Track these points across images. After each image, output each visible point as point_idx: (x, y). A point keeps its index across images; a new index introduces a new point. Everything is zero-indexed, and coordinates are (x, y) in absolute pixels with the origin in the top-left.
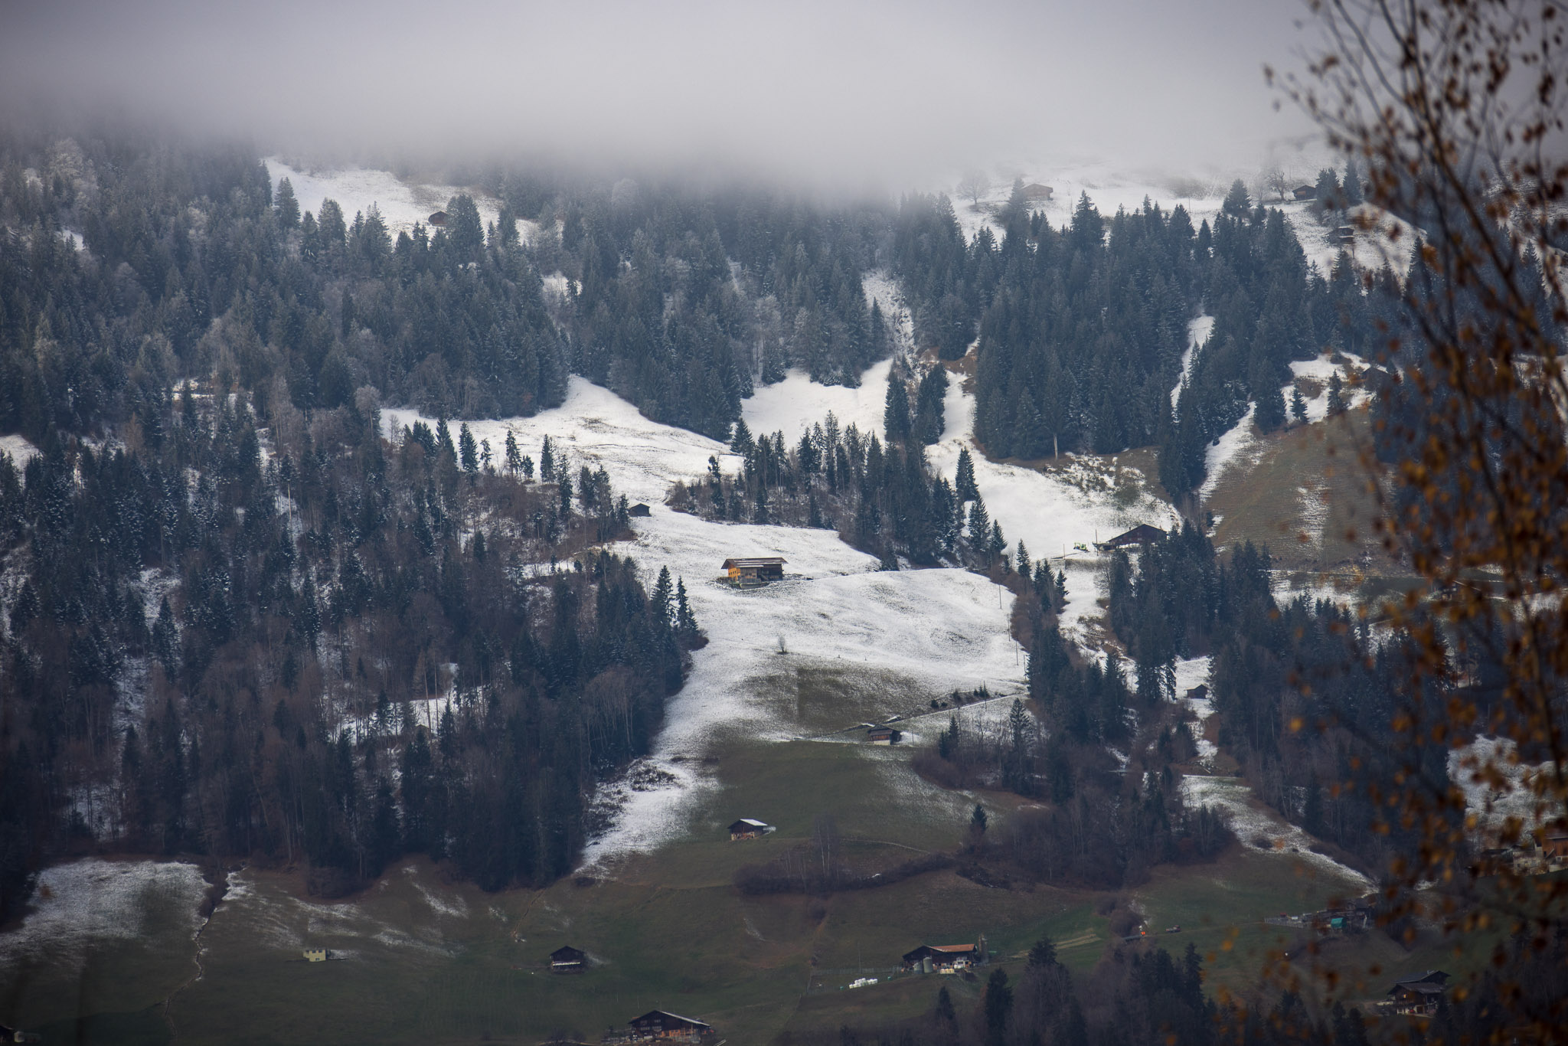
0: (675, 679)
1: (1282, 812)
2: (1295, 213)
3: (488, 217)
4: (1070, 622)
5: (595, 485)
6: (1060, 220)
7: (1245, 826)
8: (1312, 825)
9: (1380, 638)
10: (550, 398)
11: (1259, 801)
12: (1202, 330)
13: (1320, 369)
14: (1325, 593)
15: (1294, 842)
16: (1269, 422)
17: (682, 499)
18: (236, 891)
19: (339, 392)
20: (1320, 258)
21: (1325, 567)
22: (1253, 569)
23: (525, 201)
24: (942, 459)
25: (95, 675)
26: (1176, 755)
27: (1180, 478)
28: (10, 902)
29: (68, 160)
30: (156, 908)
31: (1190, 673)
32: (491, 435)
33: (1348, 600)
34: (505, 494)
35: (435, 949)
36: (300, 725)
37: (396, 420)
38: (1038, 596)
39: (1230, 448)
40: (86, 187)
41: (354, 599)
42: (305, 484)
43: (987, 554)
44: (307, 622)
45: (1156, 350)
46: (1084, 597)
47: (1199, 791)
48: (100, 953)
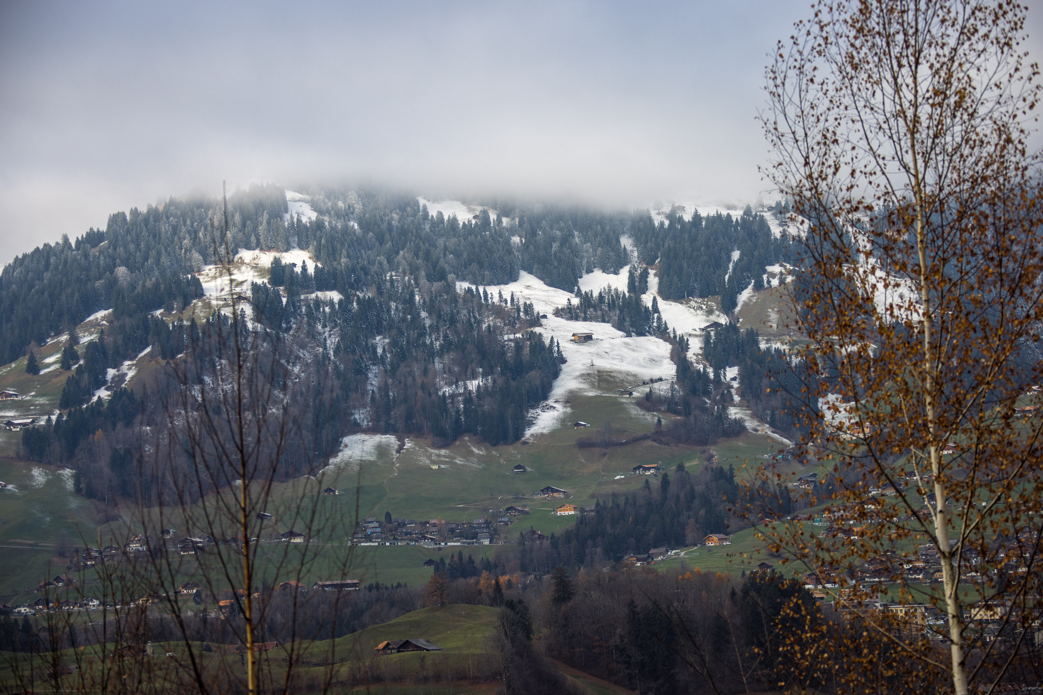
0: (556, 374)
1: (762, 420)
2: (768, 216)
3: (493, 217)
4: (690, 355)
5: (528, 308)
6: (687, 217)
7: (750, 424)
8: (773, 424)
9: (795, 361)
10: (513, 277)
11: (754, 416)
12: (736, 255)
13: (776, 269)
14: (778, 345)
15: (766, 430)
16: (759, 287)
17: (558, 313)
18: (408, 445)
19: (442, 276)
20: (776, 231)
21: (777, 336)
22: (753, 337)
23: (505, 211)
24: (647, 299)
25: (361, 372)
26: (726, 400)
27: (728, 306)
28: (334, 447)
29: (353, 198)
30: (382, 450)
31: (731, 372)
32: (493, 291)
33: (785, 348)
34: (498, 311)
35: (475, 465)
36: (429, 389)
37: (462, 286)
38: (679, 346)
39: (745, 296)
40: (358, 207)
41: (447, 346)
42: (431, 307)
43: (662, 332)
44: (431, 354)
45: (720, 262)
46: (695, 346)
47: (734, 413)
48: (363, 465)
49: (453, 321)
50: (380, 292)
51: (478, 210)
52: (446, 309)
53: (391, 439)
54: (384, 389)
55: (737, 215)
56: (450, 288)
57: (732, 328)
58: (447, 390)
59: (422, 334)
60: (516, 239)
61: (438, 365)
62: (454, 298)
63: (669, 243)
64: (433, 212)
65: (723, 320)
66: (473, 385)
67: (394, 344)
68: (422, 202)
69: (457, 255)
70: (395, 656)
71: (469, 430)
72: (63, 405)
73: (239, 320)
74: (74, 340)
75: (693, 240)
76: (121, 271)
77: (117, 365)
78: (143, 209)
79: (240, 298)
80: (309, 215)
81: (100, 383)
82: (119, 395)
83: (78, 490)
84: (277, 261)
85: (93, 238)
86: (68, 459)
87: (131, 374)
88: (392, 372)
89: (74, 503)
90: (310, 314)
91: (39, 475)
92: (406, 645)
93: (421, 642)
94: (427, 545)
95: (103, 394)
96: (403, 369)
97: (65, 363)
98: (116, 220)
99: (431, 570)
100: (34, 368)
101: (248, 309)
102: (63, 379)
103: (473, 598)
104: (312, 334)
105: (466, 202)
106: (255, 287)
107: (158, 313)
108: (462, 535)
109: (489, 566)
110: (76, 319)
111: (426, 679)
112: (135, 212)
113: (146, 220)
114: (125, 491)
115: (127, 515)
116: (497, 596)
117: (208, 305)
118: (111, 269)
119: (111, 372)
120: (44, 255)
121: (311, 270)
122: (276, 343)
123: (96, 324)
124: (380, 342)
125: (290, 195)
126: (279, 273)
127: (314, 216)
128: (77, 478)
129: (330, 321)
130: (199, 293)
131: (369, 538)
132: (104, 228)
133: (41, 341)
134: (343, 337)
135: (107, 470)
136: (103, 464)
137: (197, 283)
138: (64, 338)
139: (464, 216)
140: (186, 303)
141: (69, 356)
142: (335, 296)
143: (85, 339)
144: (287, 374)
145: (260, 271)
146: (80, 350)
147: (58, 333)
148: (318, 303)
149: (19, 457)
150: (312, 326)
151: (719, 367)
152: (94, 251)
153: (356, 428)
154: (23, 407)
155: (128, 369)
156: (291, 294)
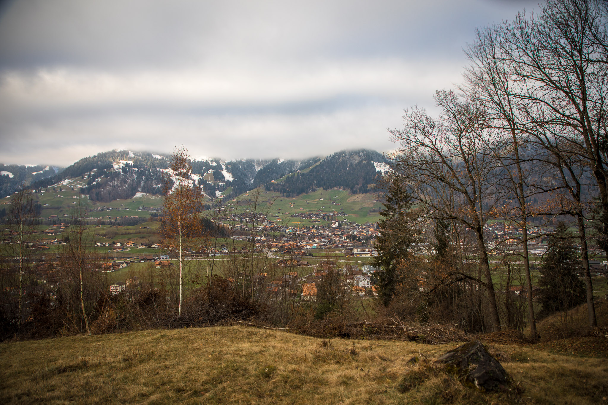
0: (173, 185)
2: (210, 162)
3: (164, 158)
5: (169, 173)
6: (197, 161)
7: (205, 195)
9: (212, 185)
10: (167, 168)
11: (205, 193)
12: (204, 168)
13: (210, 170)
15: (207, 196)
16: (207, 173)
17: (174, 175)
18: (148, 195)
19: (155, 167)
20: (211, 164)
21: (210, 181)
22: (206, 181)
23: (167, 157)
24: (189, 174)
25: (140, 182)
26: (201, 191)
27: (202, 176)
28: (135, 194)
29: (141, 153)
30: (143, 195)
31: (202, 186)
32: (164, 170)
33: (211, 183)
34: (164, 174)
35: (159, 199)
36: (152, 186)
37: (158, 169)
38: (194, 181)
39: (205, 174)
40: (141, 155)
41: (155, 179)
42: (153, 172)
43: (191, 179)
44: (152, 180)
45: (201, 169)
46: (196, 182)
47: (202, 193)
48: (140, 198)
49: (156, 175)
50: (144, 169)
51: (162, 157)
52: (155, 173)
53: (145, 194)
54: (144, 185)
55: (205, 161)
56: (156, 169)
57: (203, 179)
58: (155, 186)
59: (151, 176)
60: (168, 162)
61: (153, 182)
62: (157, 171)
63: (193, 165)
64: (154, 157)
65: (201, 178)
66: (159, 186)
67: (146, 178)
68: (152, 155)
69: (158, 164)
70: (143, 229)
71: (158, 193)
72: (88, 185)
73: (119, 172)
74: (90, 174)
75: (197, 165)
76: (99, 162)
77: (97, 178)
78: (104, 152)
79: (120, 168)
80: (133, 156)
81: (94, 181)
82: (98, 183)
83: (90, 199)
84: (127, 163)
85: (95, 157)
86: (88, 193)
87: (100, 180)
88: (146, 182)
89: (89, 201)
90: (132, 172)
91: (83, 196)
92: (145, 228)
93: (148, 227)
94: (150, 211)
95: (95, 183)
96: (147, 182)
97: (88, 177)
98: (99, 154)
99: (150, 215)
100: (83, 178)
101: (121, 170)
102: (88, 180)
103: (157, 220)
104: (132, 175)
105: (160, 155)
106: (123, 167)
107: (105, 170)
108: (156, 210)
109: (160, 215)
110: (91, 170)
111: (148, 233)
112: (102, 153)
113: (104, 154)
114: (98, 200)
115: (98, 204)
116: (161, 220)
117: (114, 169)
118: (97, 162)
119: (96, 179)
120: (86, 159)
121: (133, 165)
122: (125, 176)
123: (94, 171)
124: (144, 177)
125: (130, 152)
126: (127, 165)
127: (134, 156)
128: (89, 197)
129: (135, 173)
130: (113, 167)
131: (140, 210)
132: (97, 155)
133: (84, 173)
134: (137, 176)
135: (95, 196)
136: (94, 195)
137: (112, 165)
138: (89, 173)
139: (159, 157)
140: (110, 169)
141: (89, 176)
142: (136, 169)
143: (92, 174)
144: (128, 182)
145: (124, 164)
146: (91, 175)
147: (88, 172)
148: (133, 170)
149: (79, 193)
150: (132, 174)
151: (200, 185)
152: (95, 159)
153: (139, 191)
154: (81, 184)
155: (100, 179)
156: (129, 169)
